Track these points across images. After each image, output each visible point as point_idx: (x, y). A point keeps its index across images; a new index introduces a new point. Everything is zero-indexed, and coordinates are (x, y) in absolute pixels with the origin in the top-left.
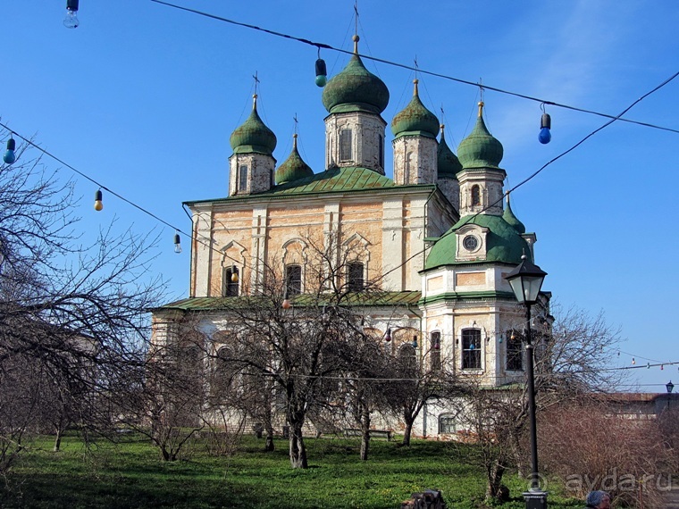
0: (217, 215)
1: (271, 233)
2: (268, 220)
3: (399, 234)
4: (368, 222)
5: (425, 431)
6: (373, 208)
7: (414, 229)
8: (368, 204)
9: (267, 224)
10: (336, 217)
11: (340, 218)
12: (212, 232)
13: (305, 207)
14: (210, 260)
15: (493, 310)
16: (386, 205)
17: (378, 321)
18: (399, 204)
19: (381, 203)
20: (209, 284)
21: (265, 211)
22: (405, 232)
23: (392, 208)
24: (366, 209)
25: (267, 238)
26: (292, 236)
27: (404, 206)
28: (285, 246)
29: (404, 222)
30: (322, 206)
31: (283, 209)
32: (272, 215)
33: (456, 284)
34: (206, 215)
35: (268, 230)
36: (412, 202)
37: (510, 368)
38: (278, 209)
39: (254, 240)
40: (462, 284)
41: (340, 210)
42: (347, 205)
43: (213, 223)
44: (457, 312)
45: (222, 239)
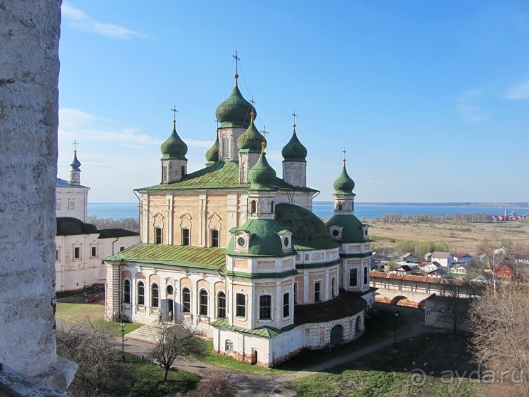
0: (151, 197)
1: (175, 209)
2: (173, 202)
3: (235, 215)
4: (220, 206)
5: (219, 348)
6: (223, 198)
7: (243, 212)
8: (220, 195)
9: (173, 204)
10: (205, 202)
11: (207, 203)
12: (149, 207)
13: (191, 195)
14: (148, 223)
15: (251, 284)
16: (229, 197)
17: (207, 276)
18: (235, 197)
19: (226, 195)
20: (148, 236)
21: (171, 196)
22: (238, 214)
23: (232, 198)
24: (219, 198)
25: (173, 212)
26: (185, 212)
27: (238, 197)
28: (181, 217)
29: (238, 208)
30: (198, 195)
31: (180, 195)
32: (176, 199)
33: (234, 266)
34: (146, 196)
35: (173, 207)
36: (242, 196)
37: (261, 318)
38: (178, 195)
39: (167, 213)
40: (237, 266)
41: (207, 198)
42: (211, 195)
43: (149, 201)
44: (235, 282)
45: (154, 211)
